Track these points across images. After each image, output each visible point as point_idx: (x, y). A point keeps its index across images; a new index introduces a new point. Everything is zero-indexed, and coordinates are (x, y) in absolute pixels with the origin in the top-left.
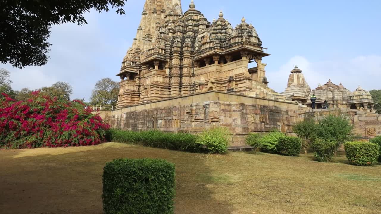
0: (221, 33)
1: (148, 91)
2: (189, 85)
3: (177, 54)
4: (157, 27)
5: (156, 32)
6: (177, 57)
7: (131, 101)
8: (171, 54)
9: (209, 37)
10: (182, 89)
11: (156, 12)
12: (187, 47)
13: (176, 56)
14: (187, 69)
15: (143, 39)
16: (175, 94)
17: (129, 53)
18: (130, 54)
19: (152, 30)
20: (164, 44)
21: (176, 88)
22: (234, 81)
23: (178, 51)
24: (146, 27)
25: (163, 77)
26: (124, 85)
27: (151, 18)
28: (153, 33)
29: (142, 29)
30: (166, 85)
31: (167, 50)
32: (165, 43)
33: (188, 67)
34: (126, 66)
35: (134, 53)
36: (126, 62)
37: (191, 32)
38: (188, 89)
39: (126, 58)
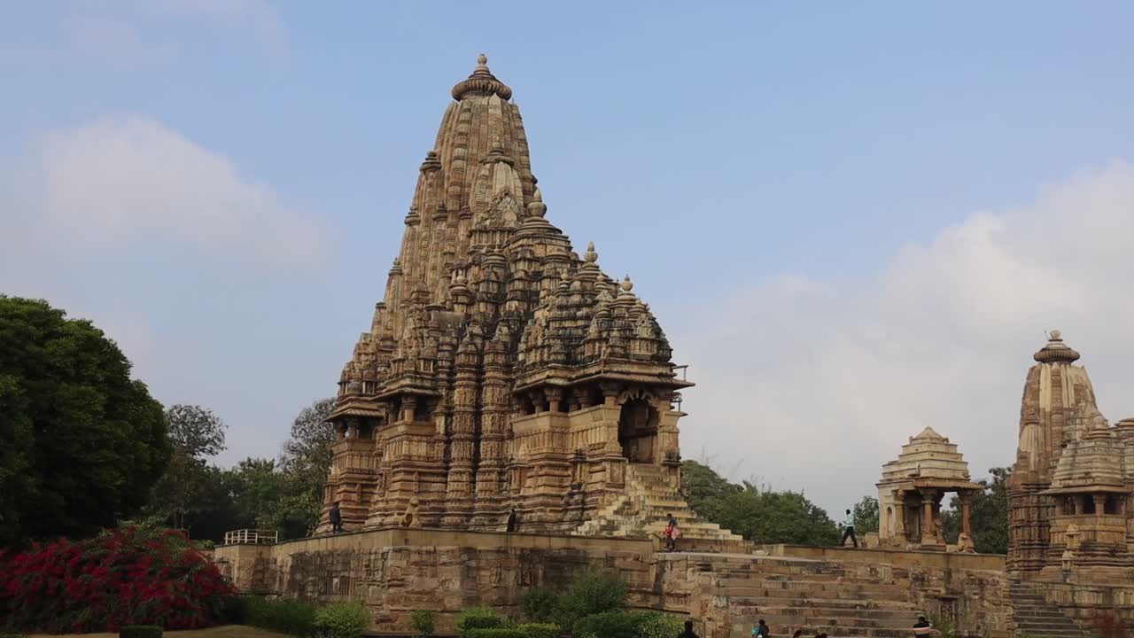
0: (574, 318)
1: (388, 483)
2: (496, 466)
3: (467, 375)
4: (447, 265)
5: (442, 281)
6: (465, 383)
7: (358, 504)
8: (452, 372)
9: (543, 331)
10: (478, 478)
11: (446, 217)
12: (491, 355)
13: (464, 379)
14: (493, 417)
15: (402, 305)
16: (457, 491)
17: (360, 354)
18: (363, 357)
19: (430, 275)
20: (434, 344)
21: (460, 473)
22: (586, 462)
23: (469, 366)
24: (414, 265)
25: (428, 442)
26: (342, 455)
27: (430, 236)
28: (435, 284)
29: (401, 274)
30: (435, 465)
31: (440, 363)
32: (437, 340)
33: (495, 411)
34: (347, 396)
35: (373, 354)
36: (349, 382)
37: (516, 303)
38: (494, 476)
39: (350, 371)
